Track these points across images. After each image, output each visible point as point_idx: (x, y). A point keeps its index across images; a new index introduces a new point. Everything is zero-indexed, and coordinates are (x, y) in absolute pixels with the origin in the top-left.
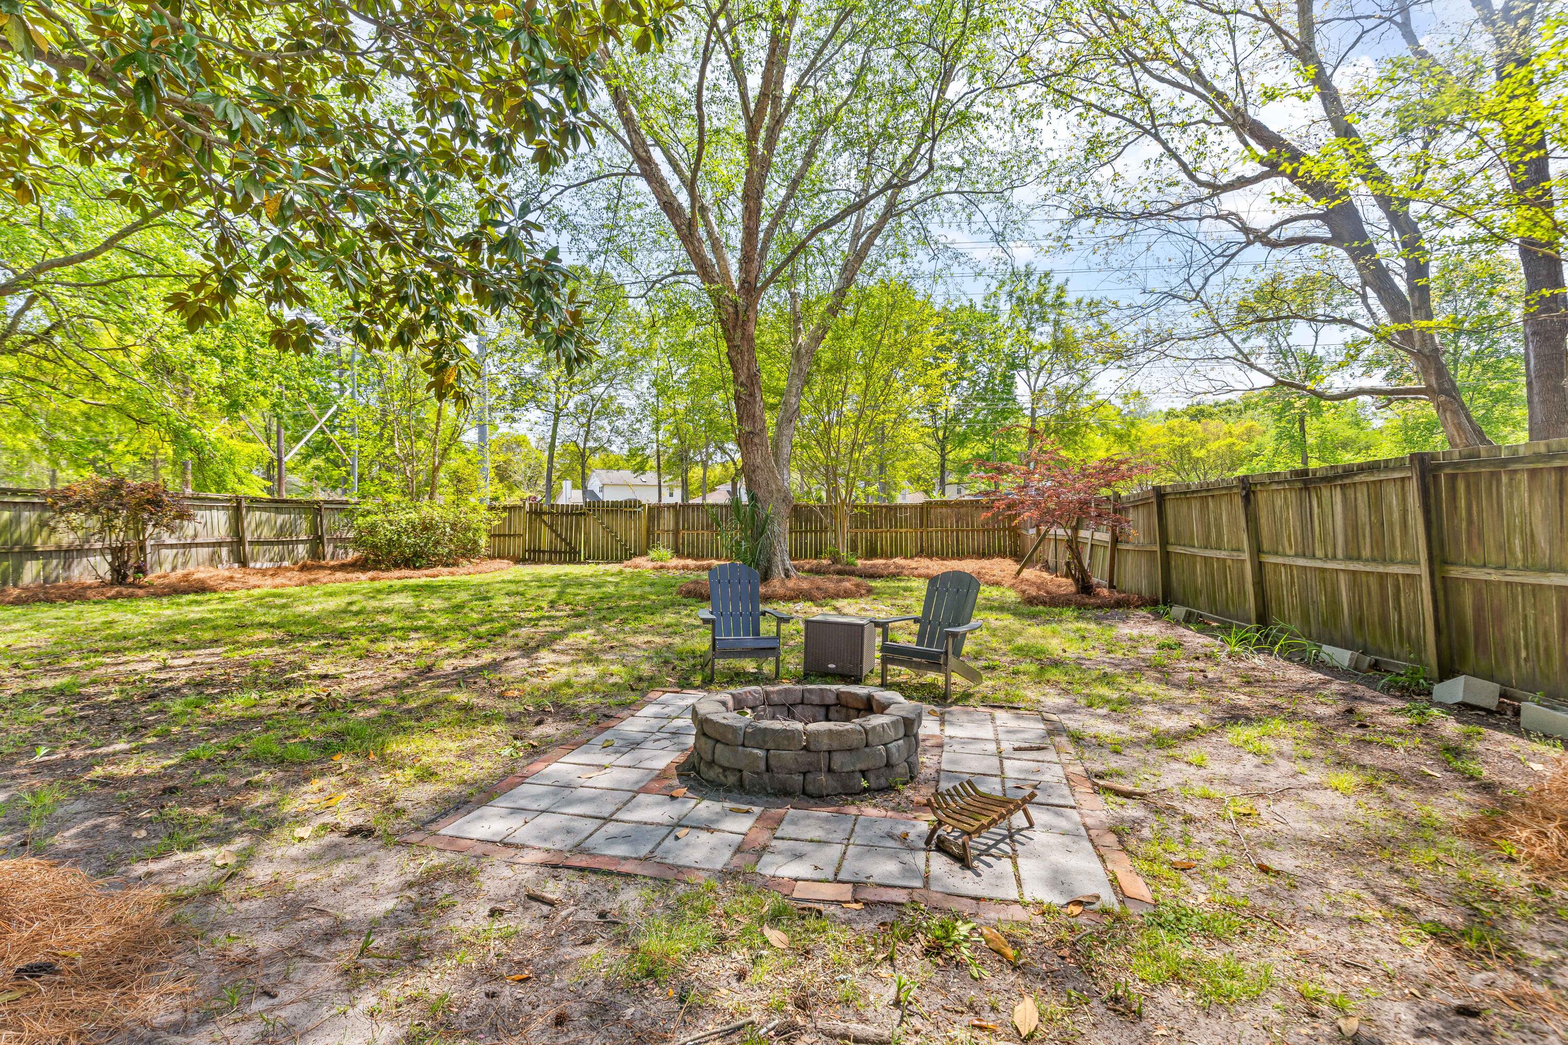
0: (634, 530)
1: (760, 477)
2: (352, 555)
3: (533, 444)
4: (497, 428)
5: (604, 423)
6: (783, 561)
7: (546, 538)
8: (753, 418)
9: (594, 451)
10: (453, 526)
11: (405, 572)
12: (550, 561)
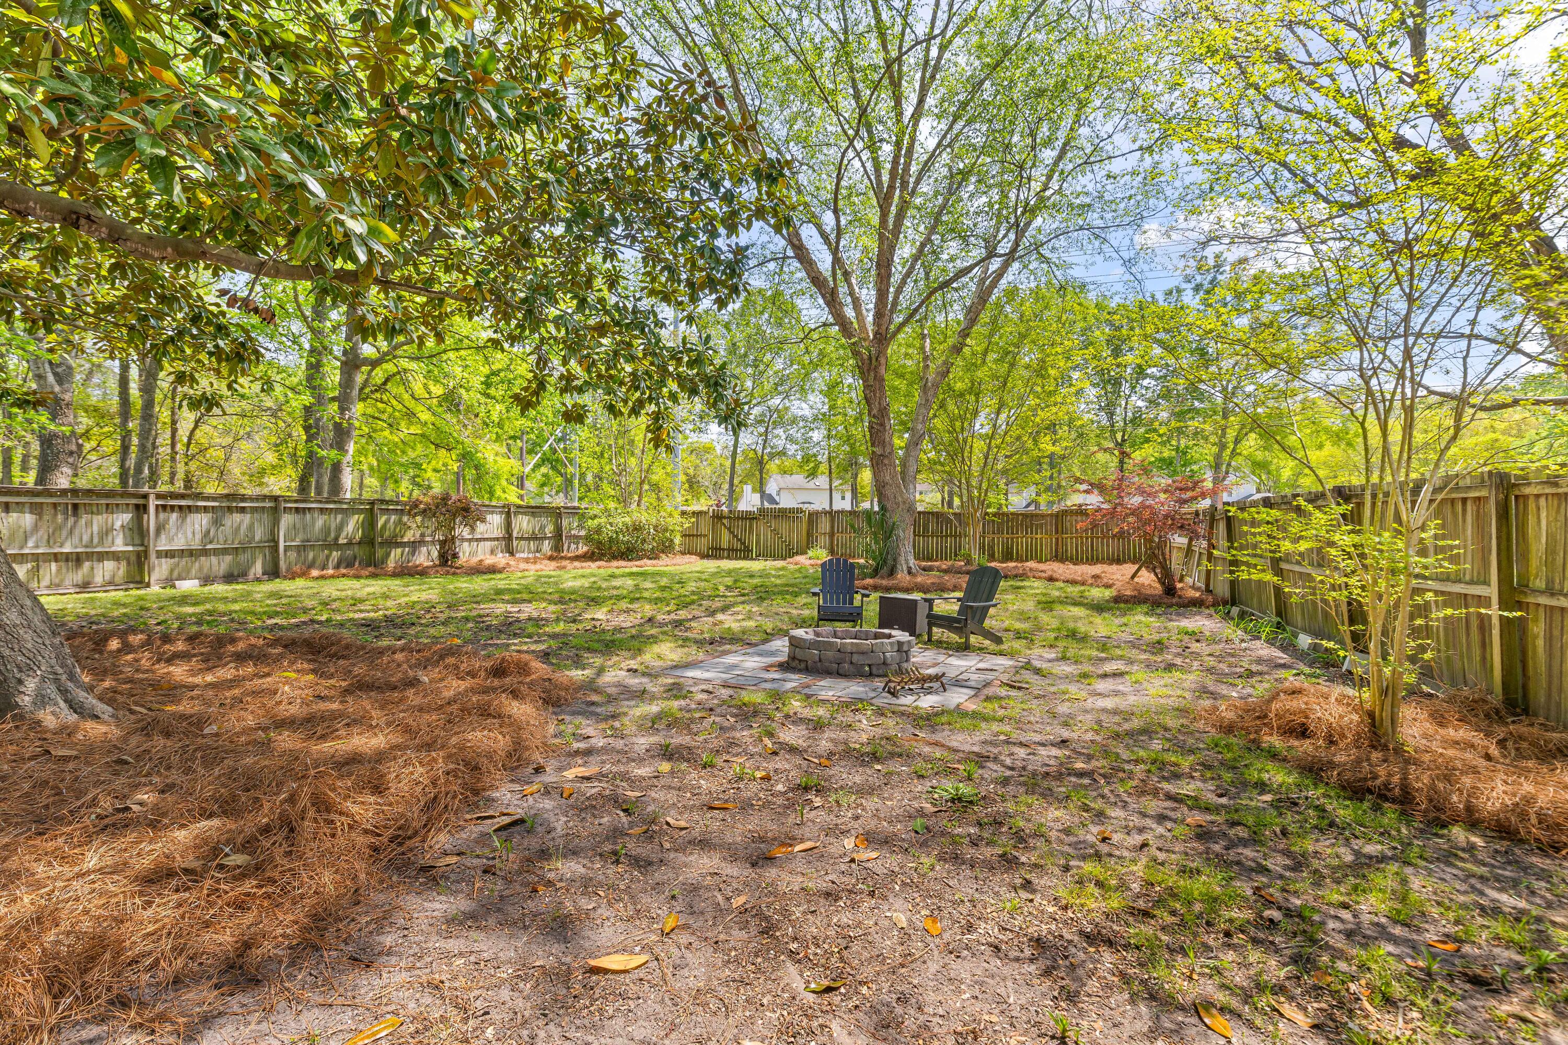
0: (796, 534)
1: (889, 492)
2: (583, 549)
3: (719, 452)
4: (686, 438)
5: (780, 431)
6: (907, 561)
7: (725, 539)
8: (883, 443)
9: (772, 456)
10: (655, 528)
11: (622, 563)
12: (729, 558)
